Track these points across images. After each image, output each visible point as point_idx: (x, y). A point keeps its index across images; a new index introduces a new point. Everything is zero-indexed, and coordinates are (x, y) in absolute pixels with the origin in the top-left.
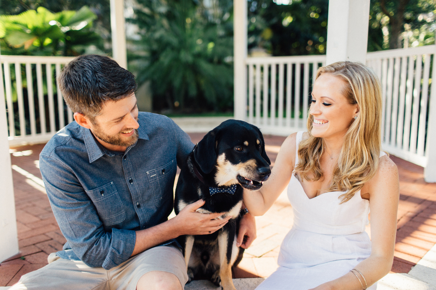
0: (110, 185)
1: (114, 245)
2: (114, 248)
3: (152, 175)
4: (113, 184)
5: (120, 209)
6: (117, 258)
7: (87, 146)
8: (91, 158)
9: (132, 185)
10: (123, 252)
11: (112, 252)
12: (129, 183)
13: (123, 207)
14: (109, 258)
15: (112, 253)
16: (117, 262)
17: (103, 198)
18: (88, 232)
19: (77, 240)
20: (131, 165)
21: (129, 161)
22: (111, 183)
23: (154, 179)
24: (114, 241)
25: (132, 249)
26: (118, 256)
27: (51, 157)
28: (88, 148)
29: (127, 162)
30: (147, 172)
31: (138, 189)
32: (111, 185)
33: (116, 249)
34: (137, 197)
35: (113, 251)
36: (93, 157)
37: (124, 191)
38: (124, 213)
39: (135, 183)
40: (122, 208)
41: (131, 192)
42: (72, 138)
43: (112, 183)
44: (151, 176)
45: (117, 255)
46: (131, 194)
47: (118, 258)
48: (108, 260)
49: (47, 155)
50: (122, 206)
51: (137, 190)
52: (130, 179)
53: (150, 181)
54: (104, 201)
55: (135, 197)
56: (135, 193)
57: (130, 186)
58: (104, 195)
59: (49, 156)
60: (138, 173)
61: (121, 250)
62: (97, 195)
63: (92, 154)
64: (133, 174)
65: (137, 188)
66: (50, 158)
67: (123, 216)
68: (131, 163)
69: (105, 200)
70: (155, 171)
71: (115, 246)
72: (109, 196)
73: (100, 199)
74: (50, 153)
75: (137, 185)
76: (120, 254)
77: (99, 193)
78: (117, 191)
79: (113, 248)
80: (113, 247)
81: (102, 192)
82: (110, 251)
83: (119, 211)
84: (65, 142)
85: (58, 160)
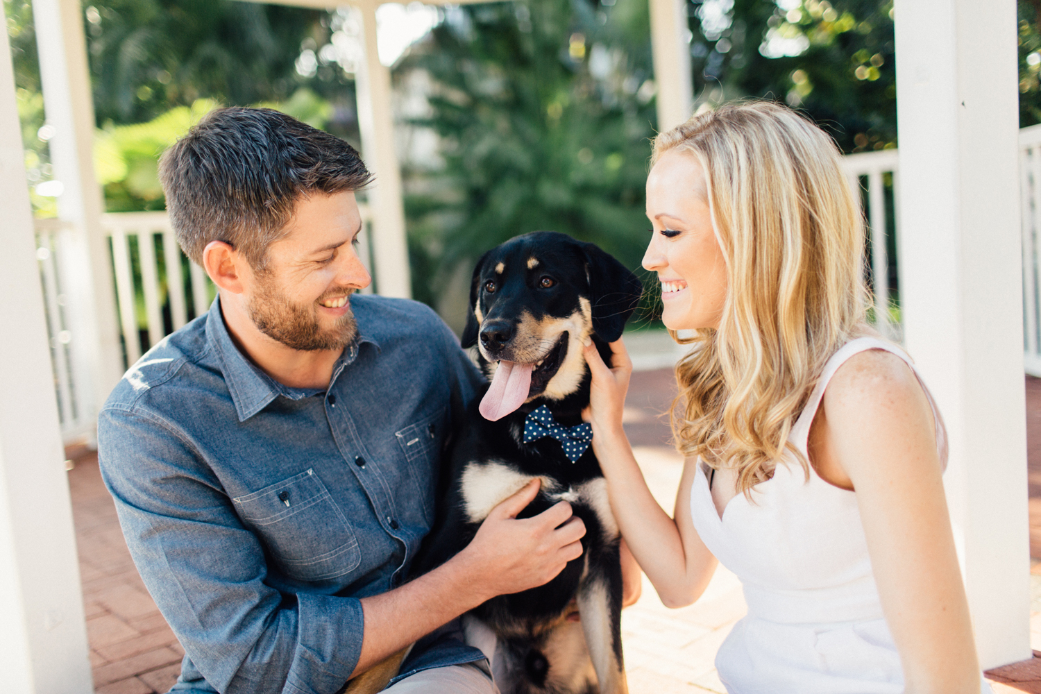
0: (305, 478)
1: (307, 638)
2: (309, 648)
3: (410, 440)
4: (313, 475)
5: (343, 536)
6: (318, 675)
7: (230, 381)
8: (244, 409)
9: (366, 472)
10: (334, 656)
11: (303, 658)
12: (358, 468)
13: (350, 531)
14: (296, 676)
15: (303, 661)
16: (320, 688)
17: (288, 512)
18: (236, 608)
19: (207, 637)
20: (352, 421)
21: (344, 411)
22: (307, 474)
23: (416, 451)
24: (306, 627)
25: (356, 646)
26: (322, 670)
27: (137, 411)
28: (232, 385)
29: (339, 412)
30: (397, 434)
31: (382, 478)
32: (310, 479)
33: (314, 650)
34: (384, 499)
35: (307, 656)
36: (247, 407)
37: (347, 490)
38: (356, 547)
39: (371, 465)
40: (349, 534)
41: (365, 488)
42: (187, 364)
43: (310, 472)
44: (409, 444)
45: (317, 665)
46: (368, 492)
47: (321, 675)
48: (294, 682)
49: (124, 407)
50: (348, 528)
51: (380, 481)
52: (357, 457)
53: (407, 456)
54: (294, 519)
55: (380, 502)
56: (378, 490)
57: (359, 475)
58: (290, 503)
59: (132, 410)
60: (375, 440)
61: (328, 649)
62: (271, 505)
63: (244, 400)
64: (361, 444)
65: (380, 476)
66: (134, 415)
67: (354, 556)
68: (351, 415)
69: (296, 516)
70: (416, 429)
71: (309, 643)
72: (305, 505)
73: (281, 516)
74: (132, 402)
75: (378, 469)
76: (326, 662)
77: (276, 499)
78: (329, 490)
79: (305, 648)
80: (304, 645)
81: (283, 496)
82: (296, 655)
83: (339, 543)
84: (169, 375)
85: (159, 419)
